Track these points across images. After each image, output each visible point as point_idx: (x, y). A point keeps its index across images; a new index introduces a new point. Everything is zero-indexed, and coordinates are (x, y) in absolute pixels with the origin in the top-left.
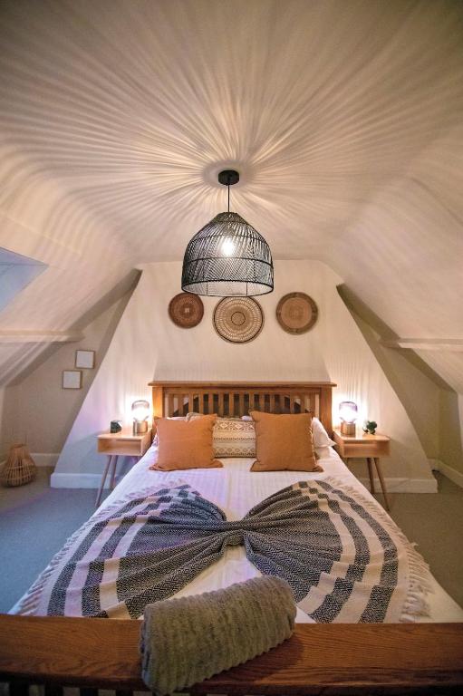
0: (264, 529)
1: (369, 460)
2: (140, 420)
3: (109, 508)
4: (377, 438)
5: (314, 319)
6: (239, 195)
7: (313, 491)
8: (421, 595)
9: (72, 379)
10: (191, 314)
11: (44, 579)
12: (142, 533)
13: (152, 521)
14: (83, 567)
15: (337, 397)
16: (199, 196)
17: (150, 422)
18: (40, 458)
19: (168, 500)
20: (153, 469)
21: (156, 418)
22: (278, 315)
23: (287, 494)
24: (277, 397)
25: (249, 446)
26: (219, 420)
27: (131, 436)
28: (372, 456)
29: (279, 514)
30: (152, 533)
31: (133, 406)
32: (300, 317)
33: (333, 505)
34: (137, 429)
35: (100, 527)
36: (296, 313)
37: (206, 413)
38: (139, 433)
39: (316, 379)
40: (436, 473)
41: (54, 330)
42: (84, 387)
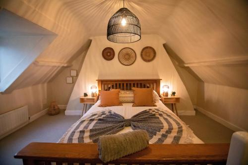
0: (138, 121)
1: (172, 104)
2: (94, 92)
3: (85, 117)
4: (175, 97)
5: (154, 56)
6: (127, 3)
7: (153, 111)
8: (191, 138)
9: (70, 80)
10: (110, 55)
11: (66, 135)
12: (97, 123)
13: (100, 120)
14: (78, 132)
15: (162, 84)
16: (112, 4)
17: (98, 93)
18: (61, 106)
19: (105, 114)
20: (99, 106)
21: (99, 91)
22: (141, 55)
23: (145, 112)
24: (141, 84)
25: (132, 99)
26: (121, 91)
27: (91, 97)
28: (173, 103)
29: (142, 117)
30: (100, 123)
31: (91, 88)
32: (149, 56)
33: (161, 115)
34: (93, 95)
35: (83, 122)
36: (148, 54)
37: (116, 88)
38: (94, 96)
39: (155, 78)
40: (195, 109)
41: (62, 62)
42: (74, 83)
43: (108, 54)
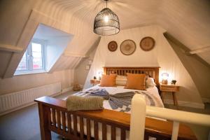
4: (176, 85)
5: (153, 46)
10: (114, 47)
32: (149, 46)
36: (147, 44)
39: (154, 66)
43: (112, 46)
